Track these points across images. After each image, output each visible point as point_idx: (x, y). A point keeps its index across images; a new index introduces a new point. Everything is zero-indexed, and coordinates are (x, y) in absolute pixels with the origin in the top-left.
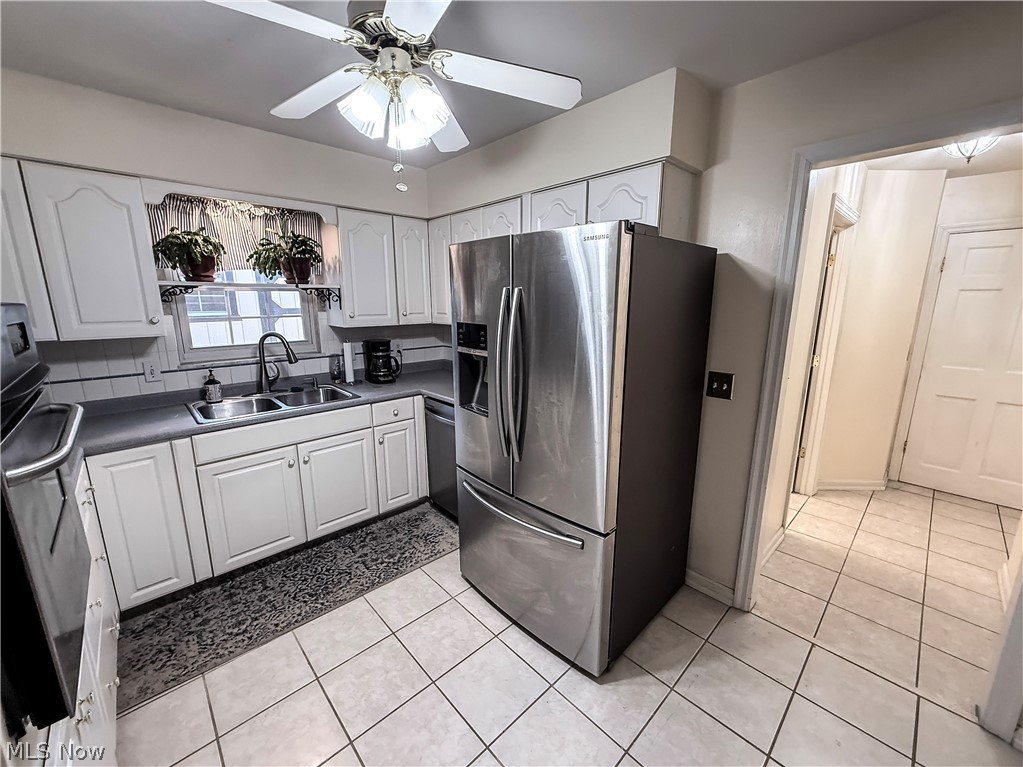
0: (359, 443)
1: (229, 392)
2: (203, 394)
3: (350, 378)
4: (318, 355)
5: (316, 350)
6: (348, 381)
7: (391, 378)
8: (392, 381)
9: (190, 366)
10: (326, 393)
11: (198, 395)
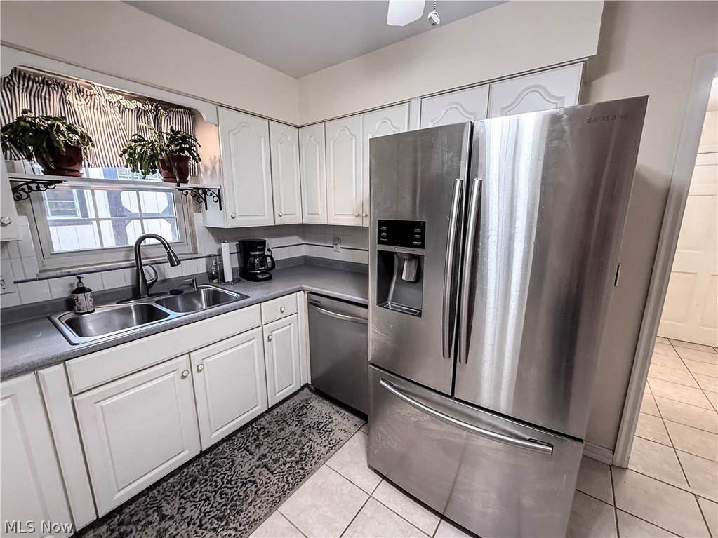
0: (250, 343)
1: (101, 298)
2: (70, 304)
3: (228, 277)
4: (195, 256)
5: (191, 251)
6: (226, 280)
7: (268, 276)
8: (270, 278)
9: (51, 274)
10: (208, 293)
11: (63, 306)
